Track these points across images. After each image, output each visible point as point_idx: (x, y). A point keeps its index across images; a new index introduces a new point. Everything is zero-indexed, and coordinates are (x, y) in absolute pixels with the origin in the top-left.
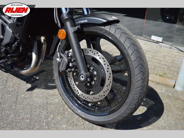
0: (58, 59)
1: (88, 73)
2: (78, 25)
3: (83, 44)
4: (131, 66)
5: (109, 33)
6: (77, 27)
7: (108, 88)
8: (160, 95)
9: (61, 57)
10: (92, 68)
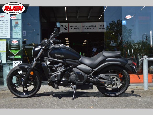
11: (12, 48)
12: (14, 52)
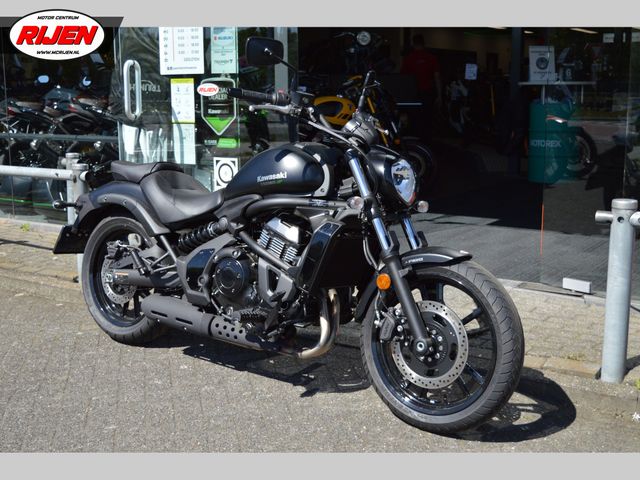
0: (377, 322)
1: (429, 340)
2: (407, 266)
3: (417, 294)
4: (494, 320)
5: (458, 276)
6: (407, 269)
7: (462, 360)
8: (568, 393)
9: (382, 317)
10: (434, 332)
11: (210, 111)
12: (219, 125)
